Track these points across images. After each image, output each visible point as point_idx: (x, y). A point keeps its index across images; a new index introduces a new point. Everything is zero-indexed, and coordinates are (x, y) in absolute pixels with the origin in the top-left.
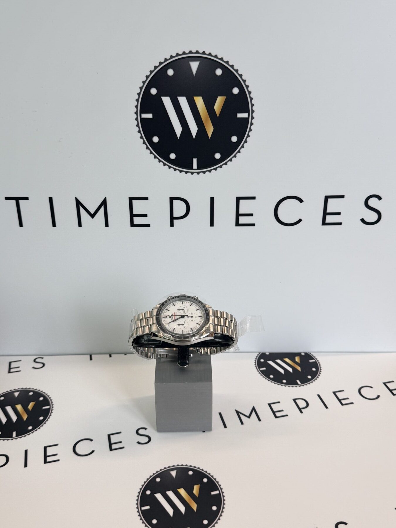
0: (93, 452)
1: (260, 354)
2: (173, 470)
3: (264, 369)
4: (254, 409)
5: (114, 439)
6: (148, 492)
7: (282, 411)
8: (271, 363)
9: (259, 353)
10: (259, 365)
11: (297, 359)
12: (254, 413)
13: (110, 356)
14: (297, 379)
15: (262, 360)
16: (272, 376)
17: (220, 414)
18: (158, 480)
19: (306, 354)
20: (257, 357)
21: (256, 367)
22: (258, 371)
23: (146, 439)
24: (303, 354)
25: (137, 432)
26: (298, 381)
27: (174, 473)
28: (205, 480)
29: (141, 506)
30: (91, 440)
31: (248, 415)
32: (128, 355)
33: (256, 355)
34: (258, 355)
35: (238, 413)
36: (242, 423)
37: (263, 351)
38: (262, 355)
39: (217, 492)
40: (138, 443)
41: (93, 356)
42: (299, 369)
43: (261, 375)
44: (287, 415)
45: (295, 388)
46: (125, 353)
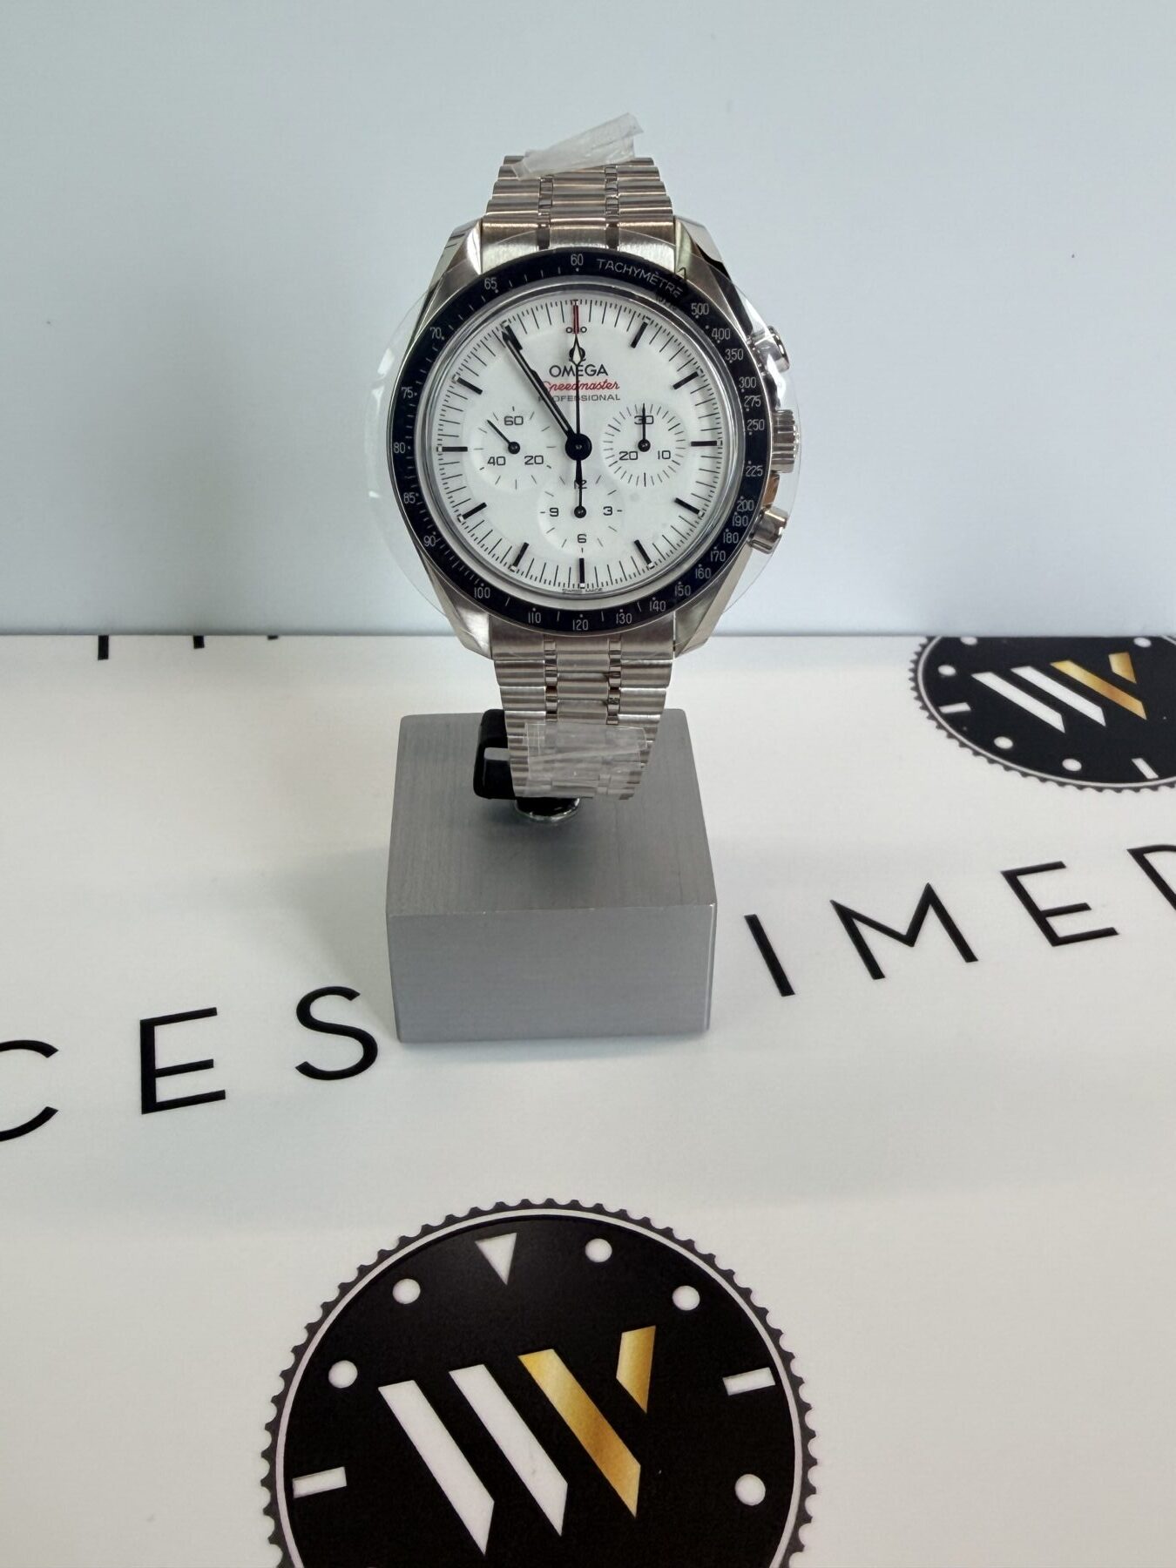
0: (47, 1114)
1: (934, 642)
2: (494, 1229)
3: (963, 707)
4: (930, 899)
5: (172, 1046)
6: (344, 1375)
7: (1083, 907)
8: (990, 680)
9: (930, 639)
10: (936, 691)
11: (1119, 664)
12: (932, 917)
13: (199, 642)
14: (1137, 756)
15: (947, 671)
16: (1004, 743)
17: (754, 923)
18: (407, 1291)
19: (1157, 641)
20: (919, 654)
21: (920, 698)
22: (932, 717)
23: (348, 1052)
24: (1143, 643)
25: (304, 1013)
26: (1141, 765)
27: (499, 1253)
28: (687, 1299)
29: (292, 1472)
30: (47, 1050)
31: (903, 929)
32: (283, 640)
33: (914, 644)
34: (924, 647)
35: (848, 917)
36: (876, 973)
37: (951, 631)
38: (947, 649)
39: (759, 1379)
40: (307, 1070)
41: (114, 642)
42: (1137, 707)
43: (950, 736)
44: (1110, 932)
45: (1128, 795)
46: (273, 634)
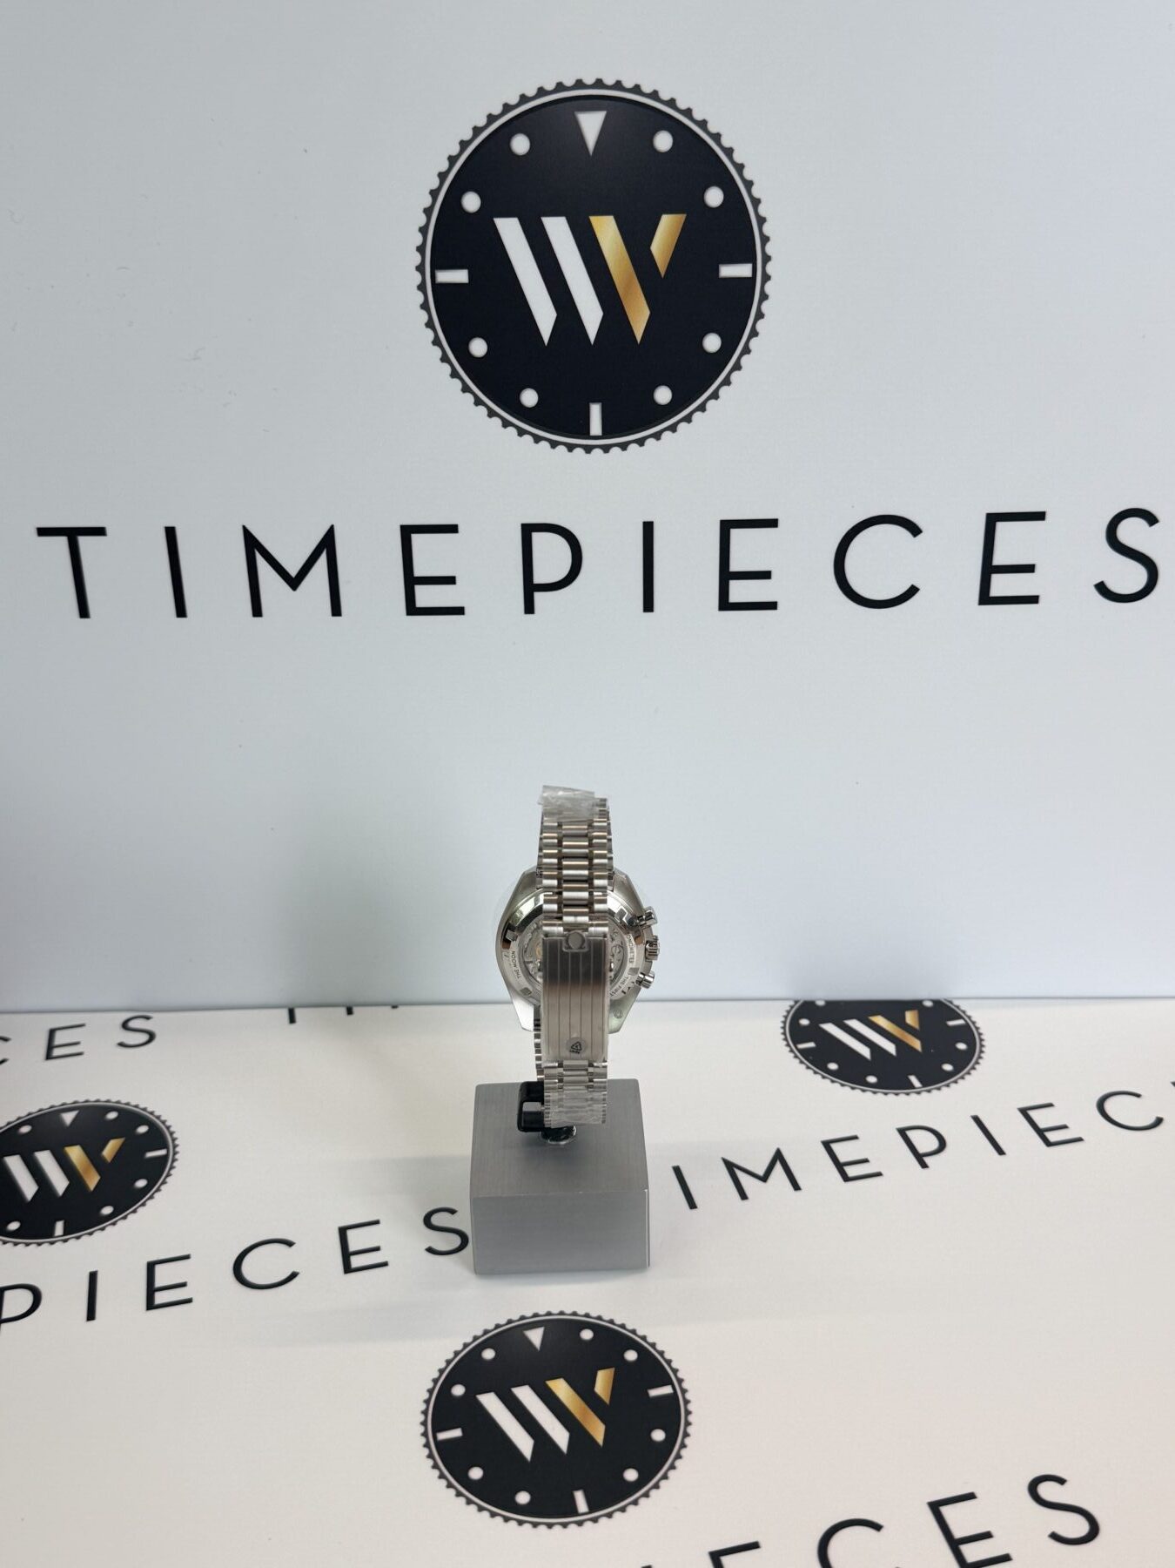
0: (293, 1276)
1: (798, 1005)
2: (533, 1326)
3: (811, 1045)
4: (778, 1157)
5: (357, 1240)
6: (458, 1390)
7: (866, 1161)
8: (830, 1028)
9: (796, 1002)
10: (795, 1034)
11: (911, 1018)
12: (778, 1167)
13: (350, 1012)
14: (911, 1074)
15: (804, 1022)
16: (833, 1066)
17: (677, 1171)
18: (489, 1354)
19: (937, 1003)
20: (788, 1012)
21: (786, 1039)
22: (792, 1051)
23: (454, 1241)
24: (928, 1004)
25: (427, 1221)
26: (914, 1079)
27: (536, 1336)
28: (631, 1356)
29: (436, 1430)
30: (290, 1244)
31: (761, 1173)
32: (401, 1009)
33: (786, 1005)
34: (792, 1007)
36: (744, 1196)
37: (808, 997)
38: (806, 1008)
39: (666, 1390)
40: (430, 1250)
41: (298, 1013)
42: (917, 1044)
43: (801, 1062)
44: (879, 1174)
45: (902, 1097)
46: (395, 1004)
